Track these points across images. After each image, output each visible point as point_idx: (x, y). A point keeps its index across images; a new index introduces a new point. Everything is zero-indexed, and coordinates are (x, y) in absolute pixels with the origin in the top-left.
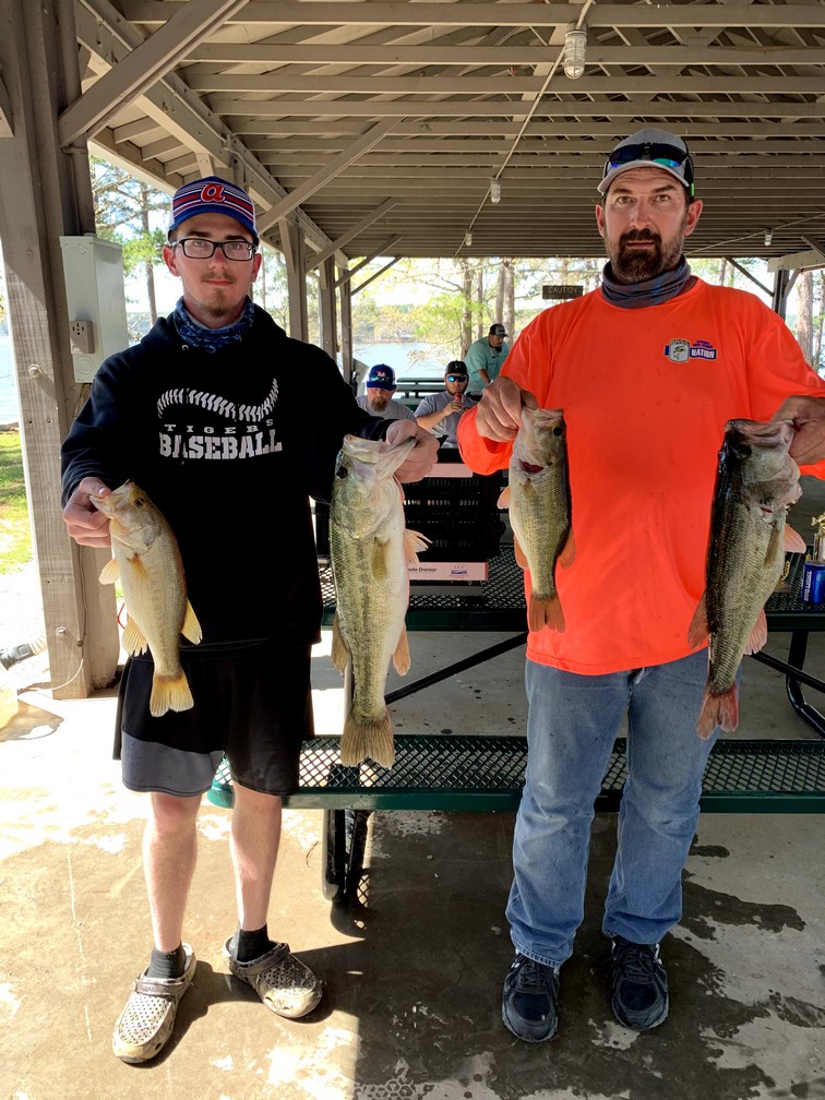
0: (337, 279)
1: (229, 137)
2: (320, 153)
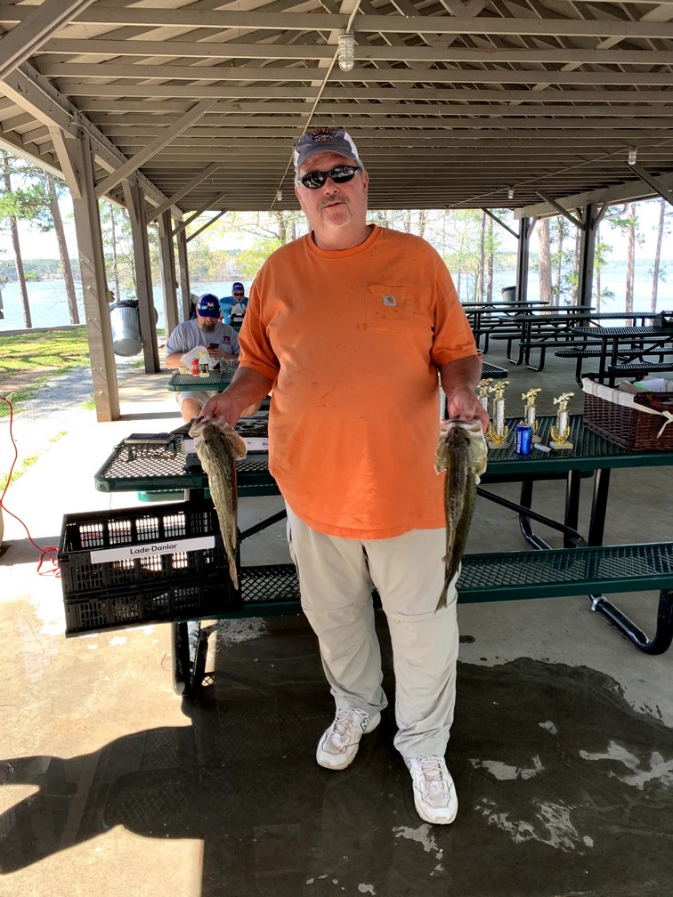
0: (173, 228)
1: (75, 113)
2: (153, 127)
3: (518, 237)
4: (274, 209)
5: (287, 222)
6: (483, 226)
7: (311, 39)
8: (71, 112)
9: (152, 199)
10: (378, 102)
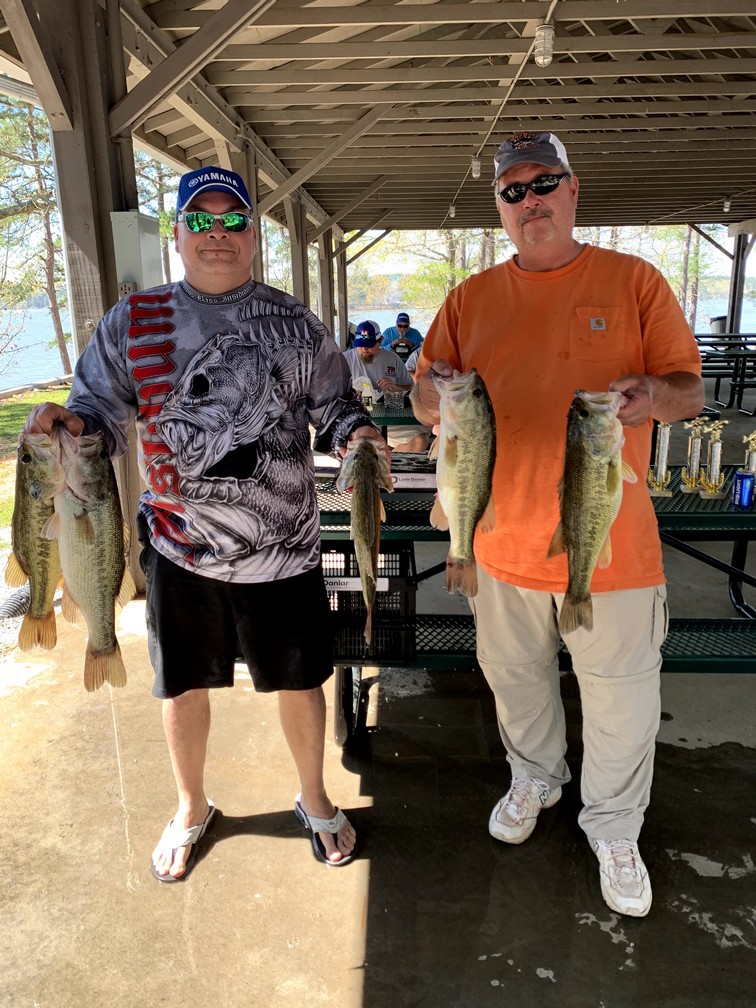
1: (242, 125)
3: (732, 257)
4: (444, 227)
5: (457, 242)
6: (688, 245)
7: (500, 32)
8: (238, 124)
9: (314, 218)
10: (574, 101)
